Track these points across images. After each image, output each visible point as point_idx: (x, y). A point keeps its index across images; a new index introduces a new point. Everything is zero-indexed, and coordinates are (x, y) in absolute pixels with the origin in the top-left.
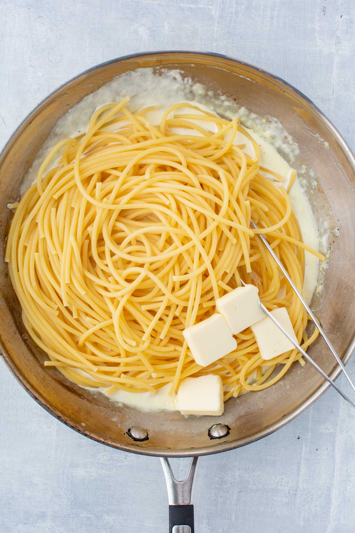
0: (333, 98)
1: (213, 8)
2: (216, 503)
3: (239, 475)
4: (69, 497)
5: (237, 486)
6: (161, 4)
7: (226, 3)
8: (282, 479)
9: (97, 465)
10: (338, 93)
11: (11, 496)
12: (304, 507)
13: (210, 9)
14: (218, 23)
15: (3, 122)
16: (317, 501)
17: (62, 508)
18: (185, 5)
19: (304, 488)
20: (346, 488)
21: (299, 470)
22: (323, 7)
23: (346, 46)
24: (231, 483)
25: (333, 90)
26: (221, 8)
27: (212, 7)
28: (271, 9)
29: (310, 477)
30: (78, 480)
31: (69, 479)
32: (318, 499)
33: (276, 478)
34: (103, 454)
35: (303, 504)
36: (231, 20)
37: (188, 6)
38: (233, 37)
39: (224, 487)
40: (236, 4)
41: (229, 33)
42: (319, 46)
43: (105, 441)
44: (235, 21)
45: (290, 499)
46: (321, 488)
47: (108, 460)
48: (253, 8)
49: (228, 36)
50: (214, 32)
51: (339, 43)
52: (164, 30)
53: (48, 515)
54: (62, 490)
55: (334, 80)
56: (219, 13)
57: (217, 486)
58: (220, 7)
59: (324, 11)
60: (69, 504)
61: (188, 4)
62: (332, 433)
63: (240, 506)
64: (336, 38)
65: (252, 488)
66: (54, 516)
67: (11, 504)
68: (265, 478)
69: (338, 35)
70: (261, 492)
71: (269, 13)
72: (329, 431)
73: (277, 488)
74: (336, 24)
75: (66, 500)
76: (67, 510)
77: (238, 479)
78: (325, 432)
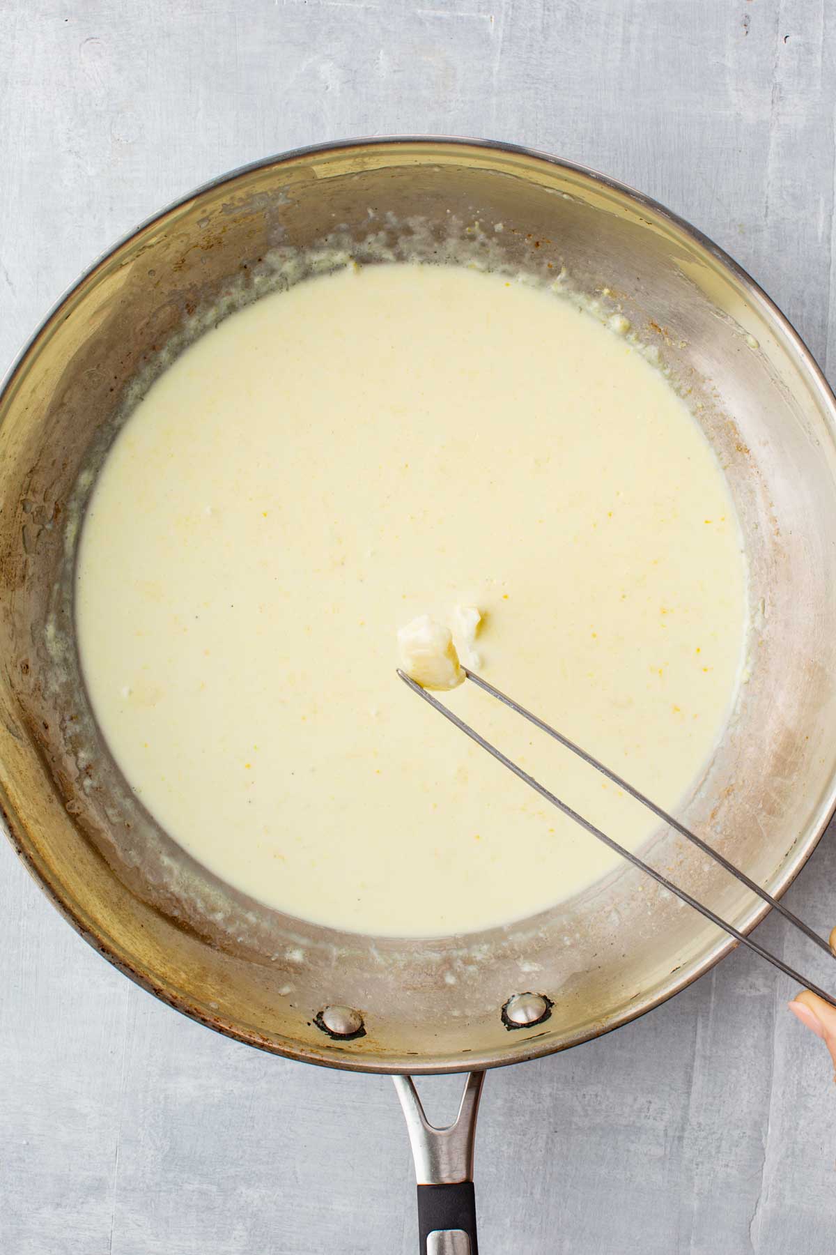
0: (767, 225)
1: (491, 18)
3: (550, 1095)
4: (159, 1144)
5: (544, 1120)
6: (370, 8)
7: (520, 8)
8: (650, 1102)
9: (224, 1070)
10: (777, 215)
11: (24, 1142)
12: (700, 1167)
13: (482, 21)
14: (502, 53)
15: (7, 280)
16: (730, 1153)
17: (143, 1171)
18: (426, 12)
19: (699, 1124)
20: (798, 1123)
21: (689, 1082)
22: (744, 16)
23: (796, 105)
24: (532, 1113)
25: (767, 207)
26: (509, 19)
27: (489, 16)
28: (625, 20)
29: (714, 1098)
30: (179, 1104)
31: (160, 1103)
32: (734, 1149)
33: (635, 1100)
35: (699, 1160)
36: (532, 46)
37: (432, 13)
38: (537, 85)
39: (515, 1122)
40: (544, 10)
41: (528, 75)
42: (735, 105)
43: (265, 1043)
44: (542, 47)
45: (669, 1149)
46: (740, 1124)
48: (582, 18)
49: (526, 83)
50: (492, 73)
51: (781, 98)
52: (377, 69)
53: (111, 1187)
54: (143, 1129)
55: (769, 183)
56: (504, 31)
57: (501, 1119)
58: (507, 15)
59: (745, 25)
60: (159, 1160)
61: (434, 9)
62: (764, 997)
63: (552, 1164)
64: (775, 88)
65: (580, 1124)
66: (125, 1189)
67: (24, 1161)
68: (611, 1100)
69: (778, 80)
70: (600, 1133)
71: (621, 30)
72: (758, 993)
73: (638, 1125)
74: (773, 54)
75: (152, 1152)
76: (153, 1173)
77: (548, 1103)
78: (748, 995)
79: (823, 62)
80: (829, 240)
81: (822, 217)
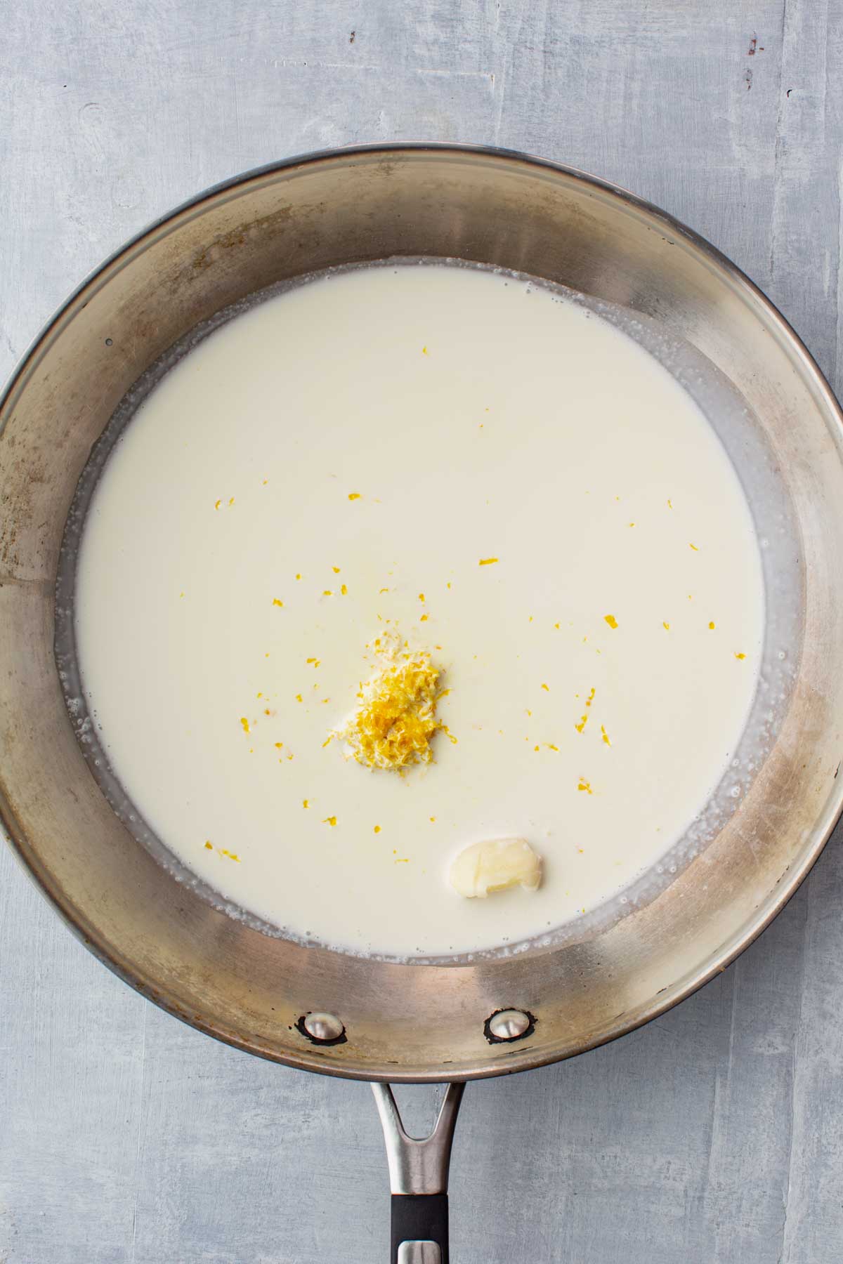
0: (772, 279)
1: (492, 76)
2: (517, 1221)
3: (569, 1156)
4: (177, 1213)
5: (563, 1182)
6: (371, 69)
7: (520, 66)
8: (670, 1163)
9: (241, 1137)
10: (783, 269)
11: (41, 1213)
12: (721, 1227)
13: (483, 80)
14: (503, 112)
15: (10, 348)
16: (751, 1213)
17: (161, 1240)
18: (426, 72)
19: (719, 1184)
20: (818, 1182)
21: (708, 1142)
22: (746, 71)
23: (799, 160)
24: (551, 1175)
25: (772, 262)
26: (510, 77)
27: (489, 76)
28: (626, 77)
29: (734, 1157)
30: (197, 1172)
31: (176, 1171)
32: (754, 1208)
33: (655, 1161)
34: (253, 1112)
35: (720, 1220)
36: (533, 104)
37: (433, 73)
38: (539, 144)
39: (534, 1185)
40: (545, 68)
41: (530, 134)
42: (739, 160)
43: (245, 1043)
44: (543, 105)
45: (689, 1208)
46: (760, 1183)
47: (266, 1126)
48: (583, 75)
49: (528, 141)
50: (493, 132)
51: (785, 153)
52: (379, 130)
53: (129, 1256)
54: (160, 1198)
55: (774, 238)
56: (505, 89)
57: (519, 1181)
58: (507, 74)
59: (748, 80)
60: (178, 1229)
61: (434, 69)
62: (782, 1055)
63: (572, 1227)
64: (778, 143)
65: (600, 1186)
66: (143, 1259)
67: (41, 1231)
68: (630, 1161)
69: (782, 134)
70: (620, 1194)
71: (622, 86)
72: (776, 1051)
73: (658, 1185)
74: (776, 108)
75: (170, 1221)
76: (171, 1242)
77: (567, 1165)
78: (766, 1053)
79: (826, 116)
80: (835, 293)
81: (827, 272)
